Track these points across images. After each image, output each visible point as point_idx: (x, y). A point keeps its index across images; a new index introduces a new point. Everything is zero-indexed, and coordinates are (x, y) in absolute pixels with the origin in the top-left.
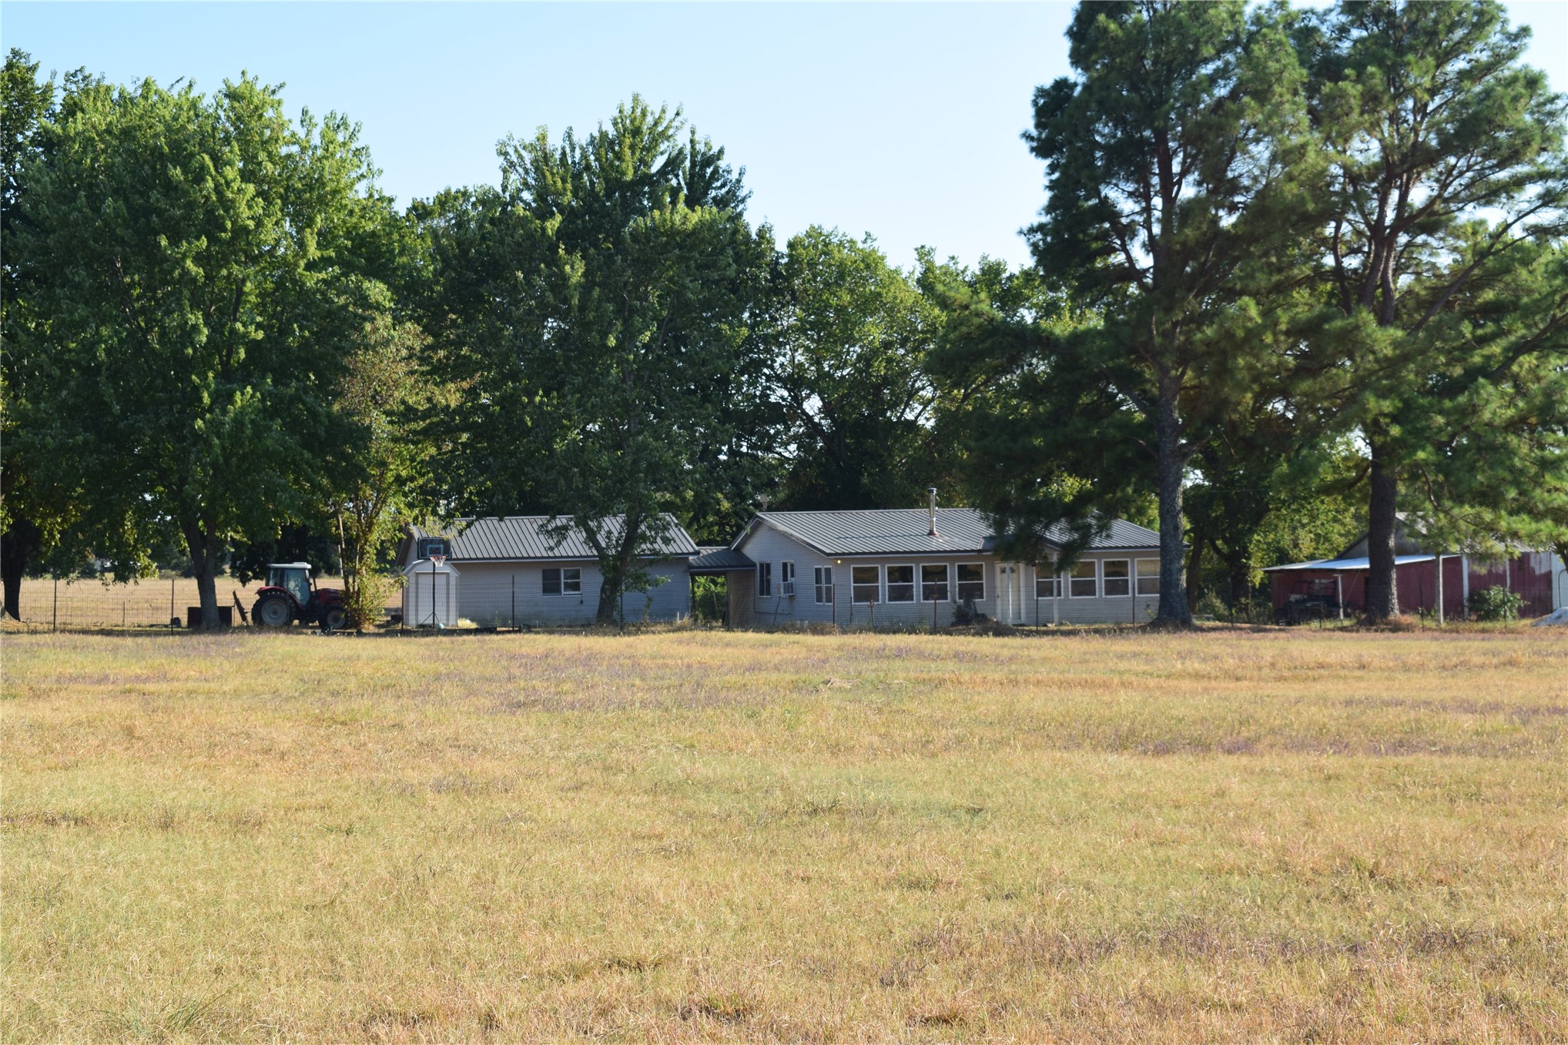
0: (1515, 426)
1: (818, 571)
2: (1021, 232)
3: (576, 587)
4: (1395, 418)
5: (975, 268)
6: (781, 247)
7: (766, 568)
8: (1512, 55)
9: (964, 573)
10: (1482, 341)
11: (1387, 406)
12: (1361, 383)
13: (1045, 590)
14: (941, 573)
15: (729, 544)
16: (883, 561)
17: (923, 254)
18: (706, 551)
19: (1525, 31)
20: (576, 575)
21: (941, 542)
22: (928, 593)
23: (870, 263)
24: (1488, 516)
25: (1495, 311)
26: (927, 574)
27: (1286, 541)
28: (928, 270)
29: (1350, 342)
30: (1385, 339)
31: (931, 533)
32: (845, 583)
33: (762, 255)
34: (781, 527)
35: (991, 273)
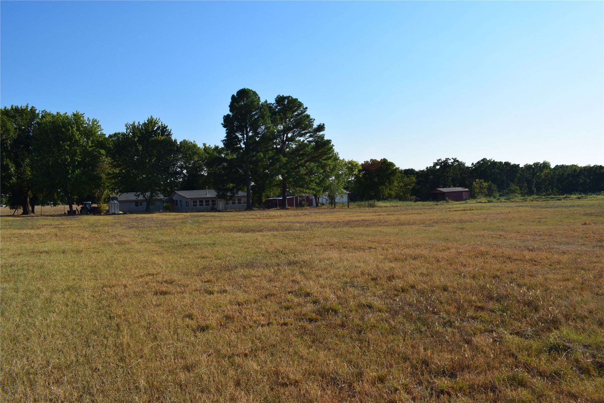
0: (306, 174)
1: (186, 201)
2: (221, 141)
3: (141, 205)
4: (286, 173)
5: (214, 147)
6: (178, 143)
7: (177, 201)
8: (305, 112)
9: (213, 201)
10: (301, 160)
11: (285, 171)
12: (280, 167)
13: (227, 204)
14: (208, 201)
15: (170, 197)
16: (198, 199)
17: (204, 145)
18: (166, 198)
19: (306, 108)
20: (142, 203)
21: (208, 196)
22: (206, 205)
23: (195, 146)
24: (302, 190)
25: (302, 155)
26: (206, 201)
27: (269, 195)
28: (205, 147)
29: (279, 160)
30: (284, 160)
31: (206, 194)
32: (191, 203)
33: (175, 144)
34: (179, 194)
35: (216, 148)
